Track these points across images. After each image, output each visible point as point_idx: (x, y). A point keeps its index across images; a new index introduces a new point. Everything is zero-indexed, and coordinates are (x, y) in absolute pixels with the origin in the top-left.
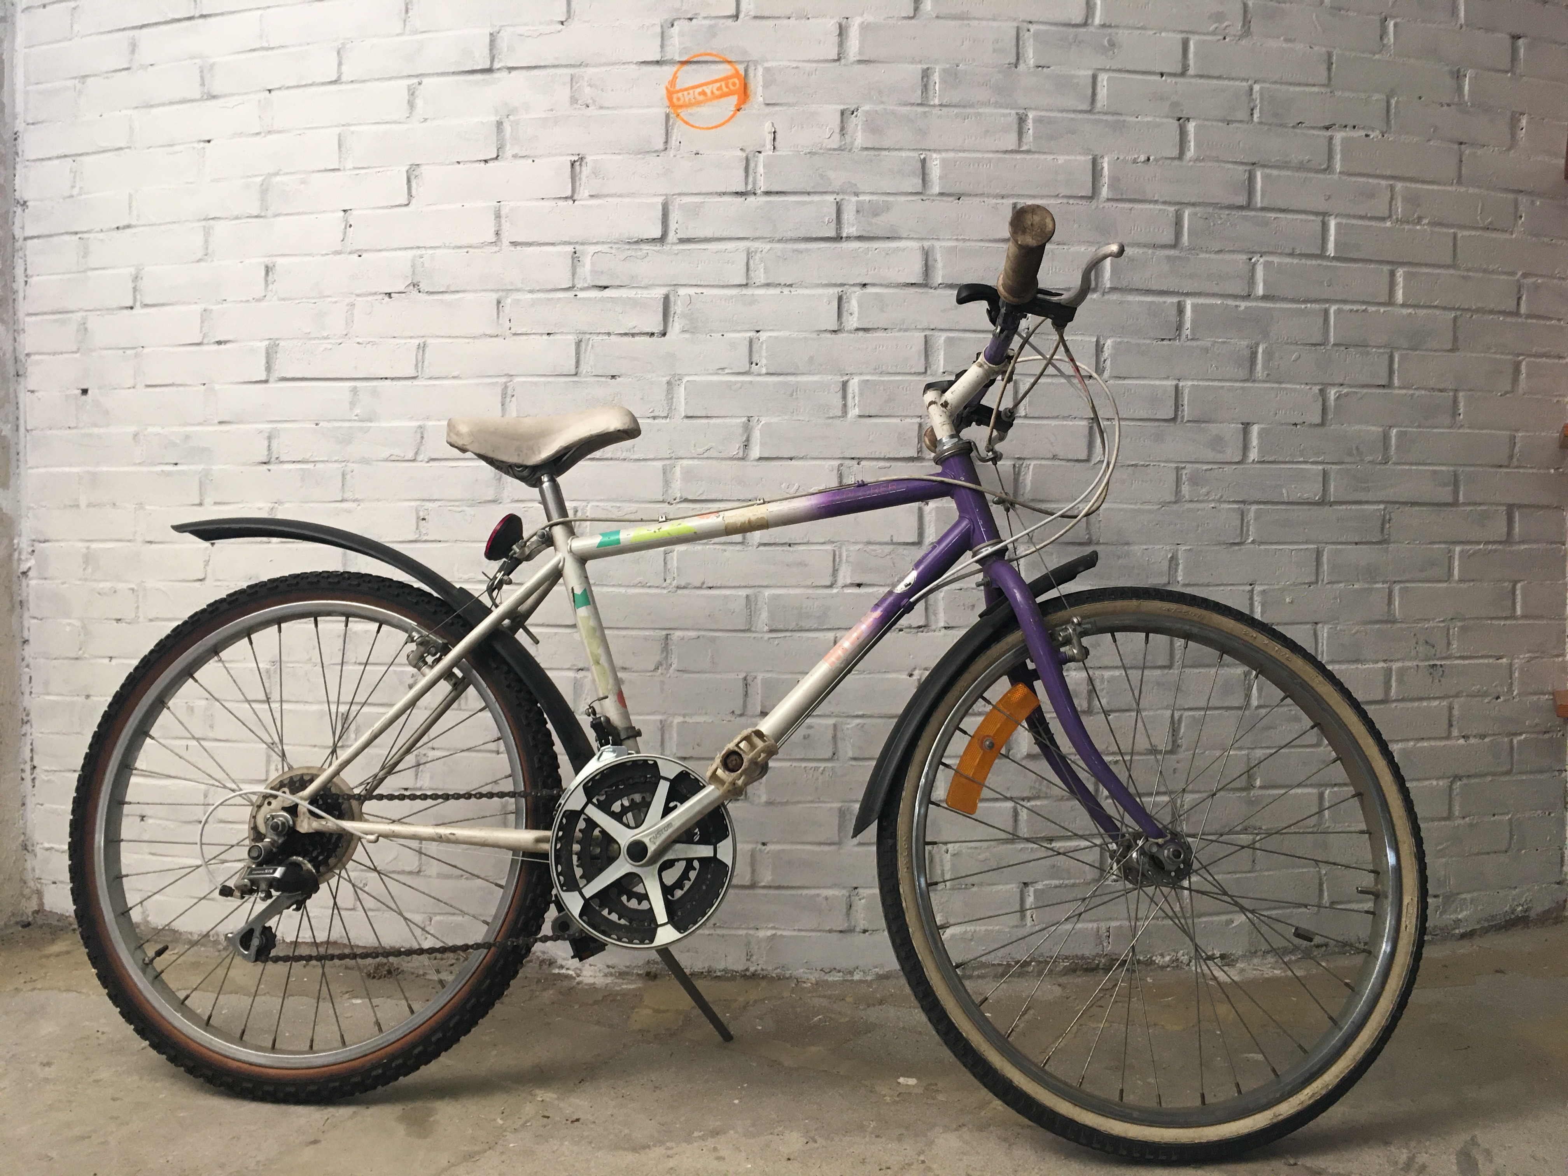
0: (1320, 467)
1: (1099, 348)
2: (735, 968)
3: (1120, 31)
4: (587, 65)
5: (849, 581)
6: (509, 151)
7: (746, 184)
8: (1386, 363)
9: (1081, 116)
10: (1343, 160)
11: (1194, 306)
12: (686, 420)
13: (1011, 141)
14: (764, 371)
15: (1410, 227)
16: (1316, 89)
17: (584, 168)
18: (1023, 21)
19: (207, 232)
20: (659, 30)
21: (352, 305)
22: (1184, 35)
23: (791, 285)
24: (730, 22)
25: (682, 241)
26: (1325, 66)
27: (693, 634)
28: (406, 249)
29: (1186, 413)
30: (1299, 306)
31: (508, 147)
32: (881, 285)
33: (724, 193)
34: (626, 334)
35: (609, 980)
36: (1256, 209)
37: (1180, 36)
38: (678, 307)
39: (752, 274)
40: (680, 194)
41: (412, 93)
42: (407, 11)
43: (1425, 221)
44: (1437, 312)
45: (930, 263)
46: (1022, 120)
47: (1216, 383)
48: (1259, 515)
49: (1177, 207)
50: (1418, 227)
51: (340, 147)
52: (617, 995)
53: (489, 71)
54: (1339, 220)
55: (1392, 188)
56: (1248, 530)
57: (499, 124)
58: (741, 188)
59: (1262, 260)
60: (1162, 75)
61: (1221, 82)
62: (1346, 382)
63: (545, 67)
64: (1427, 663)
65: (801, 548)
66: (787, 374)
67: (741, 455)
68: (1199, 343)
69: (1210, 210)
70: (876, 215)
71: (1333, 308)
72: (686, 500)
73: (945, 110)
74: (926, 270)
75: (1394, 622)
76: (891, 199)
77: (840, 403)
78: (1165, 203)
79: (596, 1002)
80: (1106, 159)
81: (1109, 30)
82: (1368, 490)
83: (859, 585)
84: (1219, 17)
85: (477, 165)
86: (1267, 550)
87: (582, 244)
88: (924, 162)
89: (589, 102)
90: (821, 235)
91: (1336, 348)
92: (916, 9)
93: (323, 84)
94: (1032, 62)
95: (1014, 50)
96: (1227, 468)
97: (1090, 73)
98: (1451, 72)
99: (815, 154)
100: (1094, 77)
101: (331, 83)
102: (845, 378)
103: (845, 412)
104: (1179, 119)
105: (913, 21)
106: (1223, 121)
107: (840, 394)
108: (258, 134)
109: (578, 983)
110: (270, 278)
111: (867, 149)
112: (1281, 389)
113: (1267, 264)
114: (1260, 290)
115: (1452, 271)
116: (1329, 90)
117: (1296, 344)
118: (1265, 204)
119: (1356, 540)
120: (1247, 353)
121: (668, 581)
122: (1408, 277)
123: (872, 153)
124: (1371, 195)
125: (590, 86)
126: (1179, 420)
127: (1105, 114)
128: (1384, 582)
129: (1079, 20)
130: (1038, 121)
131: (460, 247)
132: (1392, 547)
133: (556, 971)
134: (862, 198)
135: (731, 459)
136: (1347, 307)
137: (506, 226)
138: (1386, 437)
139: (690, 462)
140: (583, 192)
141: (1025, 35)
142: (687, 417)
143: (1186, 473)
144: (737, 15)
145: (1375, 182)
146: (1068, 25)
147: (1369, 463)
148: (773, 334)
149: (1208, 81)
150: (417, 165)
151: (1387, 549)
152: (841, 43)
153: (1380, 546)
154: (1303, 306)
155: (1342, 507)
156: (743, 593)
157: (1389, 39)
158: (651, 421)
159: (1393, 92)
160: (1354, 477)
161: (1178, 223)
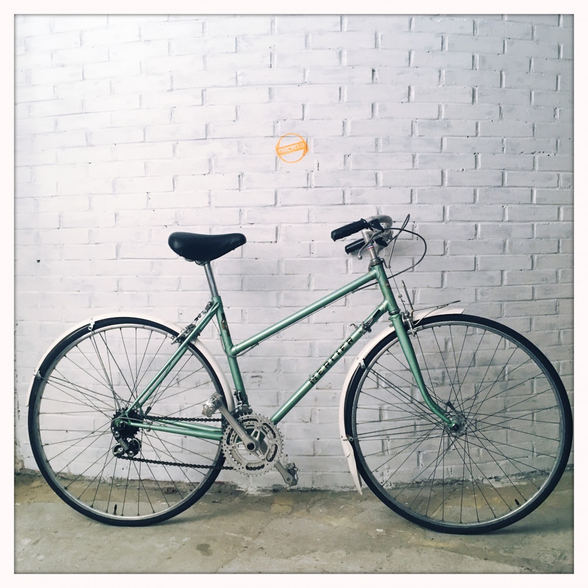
0: (531, 286)
1: (445, 244)
2: (309, 487)
3: (452, 121)
4: (244, 138)
6: (214, 171)
7: (308, 184)
8: (557, 244)
9: (437, 154)
10: (539, 165)
11: (482, 226)
12: (285, 275)
13: (410, 165)
14: (315, 256)
15: (566, 190)
16: (528, 138)
17: (243, 177)
18: (415, 118)
19: (90, 200)
20: (273, 124)
21: (151, 230)
22: (477, 121)
23: (325, 223)
24: (300, 121)
25: (282, 206)
26: (532, 129)
27: (289, 358)
28: (172, 208)
29: (479, 268)
30: (522, 224)
31: (213, 169)
33: (299, 187)
34: (261, 242)
35: (259, 493)
36: (505, 187)
37: (474, 122)
38: (281, 232)
39: (310, 218)
40: (282, 188)
41: (174, 147)
42: (171, 115)
46: (414, 157)
47: (490, 256)
48: (507, 306)
49: (474, 188)
50: (569, 190)
51: (145, 168)
52: (264, 499)
53: (206, 139)
54: (538, 189)
55: (558, 175)
56: (503, 312)
57: (210, 160)
58: (306, 186)
59: (507, 207)
60: (468, 137)
61: (491, 138)
62: (541, 252)
63: (228, 138)
65: (331, 324)
66: (325, 257)
67: (307, 288)
68: (483, 240)
69: (487, 188)
70: (358, 195)
71: (536, 224)
72: (286, 306)
73: (384, 154)
75: (561, 345)
76: (364, 189)
77: (345, 268)
78: (470, 186)
79: (256, 502)
80: (447, 170)
81: (447, 121)
82: (550, 294)
84: (490, 113)
85: (201, 176)
86: (511, 319)
87: (244, 207)
88: (376, 174)
89: (245, 152)
90: (337, 203)
91: (537, 239)
92: (373, 115)
93: (138, 143)
94: (417, 134)
95: (411, 130)
96: (495, 288)
97: (440, 138)
99: (334, 172)
100: (442, 139)
101: (141, 142)
102: (347, 258)
103: (347, 272)
104: (475, 153)
105: (372, 120)
106: (492, 153)
107: (345, 265)
108: (111, 161)
109: (248, 494)
110: (117, 218)
111: (354, 170)
112: (516, 256)
113: (509, 208)
114: (507, 218)
116: (533, 138)
117: (521, 238)
118: (508, 185)
119: (546, 314)
120: (502, 243)
121: (279, 338)
122: (565, 210)
123: (357, 171)
124: (550, 179)
125: (246, 146)
126: (476, 270)
127: (446, 153)
128: (557, 330)
129: (436, 117)
130: (420, 157)
131: (195, 208)
132: (560, 316)
133: (237, 489)
134: (353, 189)
135: (304, 290)
136: (541, 223)
137: (213, 200)
138: (557, 273)
139: (287, 292)
140: (244, 186)
141: (415, 124)
142: (286, 274)
143: (479, 291)
144: (303, 119)
145: (552, 173)
146: (432, 119)
147: (551, 283)
148: (319, 242)
149: (486, 138)
150: (177, 176)
151: (558, 317)
152: (344, 129)
153: (555, 316)
154: (524, 224)
155: (540, 301)
156: (309, 342)
157: (558, 116)
158: (271, 276)
159: (559, 137)
160: (545, 289)
161: (475, 194)
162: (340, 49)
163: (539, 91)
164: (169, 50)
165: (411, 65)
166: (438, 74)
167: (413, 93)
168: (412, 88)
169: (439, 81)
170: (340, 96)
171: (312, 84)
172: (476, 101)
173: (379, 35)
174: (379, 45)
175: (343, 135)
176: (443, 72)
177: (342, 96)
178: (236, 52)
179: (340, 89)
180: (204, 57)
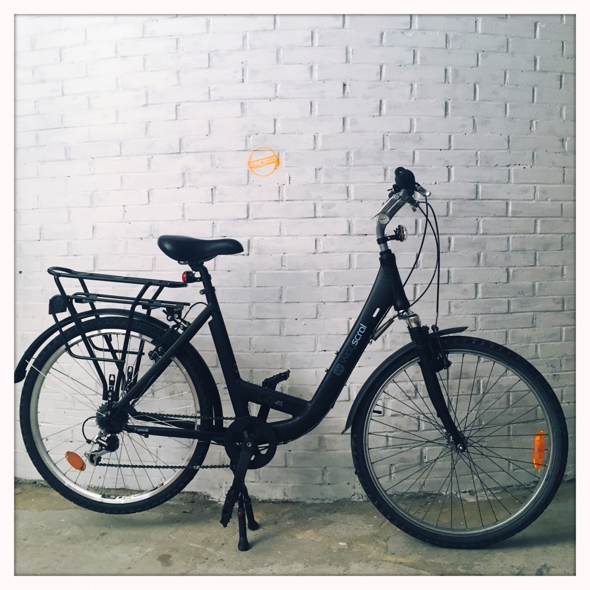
0: (507, 299)
1: (417, 257)
2: (279, 498)
3: (424, 134)
4: (217, 152)
5: (321, 349)
6: (187, 185)
7: (279, 197)
8: (533, 257)
10: (515, 178)
11: (456, 240)
13: (382, 178)
14: (287, 269)
15: (543, 202)
16: (503, 151)
17: (216, 191)
18: (386, 132)
19: (69, 212)
20: (245, 138)
21: (127, 242)
22: (450, 134)
23: (297, 236)
24: (272, 135)
25: (254, 219)
26: (507, 142)
27: (261, 370)
28: (148, 221)
29: (452, 281)
30: (497, 236)
31: (187, 182)
32: (332, 235)
33: (271, 201)
36: (479, 200)
37: (447, 136)
38: (253, 245)
39: (282, 231)
40: (253, 201)
41: (149, 161)
42: (147, 130)
43: (549, 200)
44: (555, 235)
45: (351, 226)
46: (385, 170)
47: (464, 269)
48: (482, 320)
49: (447, 201)
50: (546, 202)
51: (121, 181)
53: (180, 153)
54: (513, 202)
55: (535, 187)
56: (478, 325)
57: (184, 174)
58: (277, 199)
59: (482, 220)
60: (441, 150)
61: (465, 151)
62: (518, 265)
63: (201, 152)
64: (552, 374)
65: (303, 337)
66: (296, 270)
67: (279, 301)
68: (457, 253)
69: (461, 201)
70: (330, 208)
71: (511, 237)
72: (258, 319)
73: (355, 167)
74: (349, 229)
75: (538, 358)
76: (336, 202)
77: (317, 281)
78: (443, 199)
81: (420, 134)
82: (526, 307)
83: (325, 351)
84: (463, 126)
85: (175, 189)
86: (486, 333)
87: (216, 220)
88: (347, 188)
89: (218, 166)
90: (308, 216)
91: (513, 252)
92: (344, 129)
93: (114, 156)
94: (389, 148)
95: (382, 144)
96: (469, 301)
97: (412, 151)
98: (560, 140)
99: (306, 185)
100: (414, 152)
101: (118, 156)
102: (319, 271)
103: (319, 285)
104: (448, 166)
105: (343, 134)
106: (465, 166)
107: (316, 278)
108: (89, 175)
109: (219, 505)
110: (94, 231)
111: (325, 183)
112: (490, 269)
113: (484, 221)
114: (481, 231)
115: (560, 219)
116: (508, 151)
117: (496, 251)
118: (483, 198)
119: (522, 327)
120: (476, 256)
121: (251, 349)
122: (542, 222)
123: (328, 184)
124: (526, 191)
125: (219, 160)
126: (450, 283)
127: (419, 166)
128: (534, 343)
129: (408, 130)
130: (392, 170)
131: (169, 221)
132: (537, 329)
133: (210, 500)
134: (324, 202)
135: (275, 303)
136: (517, 236)
137: (187, 213)
138: (534, 286)
139: (259, 304)
140: (216, 200)
141: (386, 138)
142: (258, 287)
143: (452, 304)
144: (275, 133)
145: (528, 186)
146: (403, 133)
147: (527, 296)
148: (290, 254)
149: (459, 151)
150: (152, 189)
151: (534, 330)
152: (315, 143)
153: (532, 329)
154: (499, 236)
155: (517, 314)
156: (280, 354)
157: (534, 128)
158: (244, 288)
159: (535, 150)
160: (521, 302)
161: (448, 207)
162: (311, 64)
163: (513, 104)
164: (144, 66)
165: (383, 80)
166: (410, 88)
167: (384, 108)
168: (384, 102)
169: (411, 95)
170: (311, 111)
171: (284, 98)
172: (449, 114)
173: (350, 50)
174: (350, 59)
175: (314, 149)
176: (415, 86)
177: (313, 110)
178: (209, 67)
179: (311, 103)
180: (178, 72)
